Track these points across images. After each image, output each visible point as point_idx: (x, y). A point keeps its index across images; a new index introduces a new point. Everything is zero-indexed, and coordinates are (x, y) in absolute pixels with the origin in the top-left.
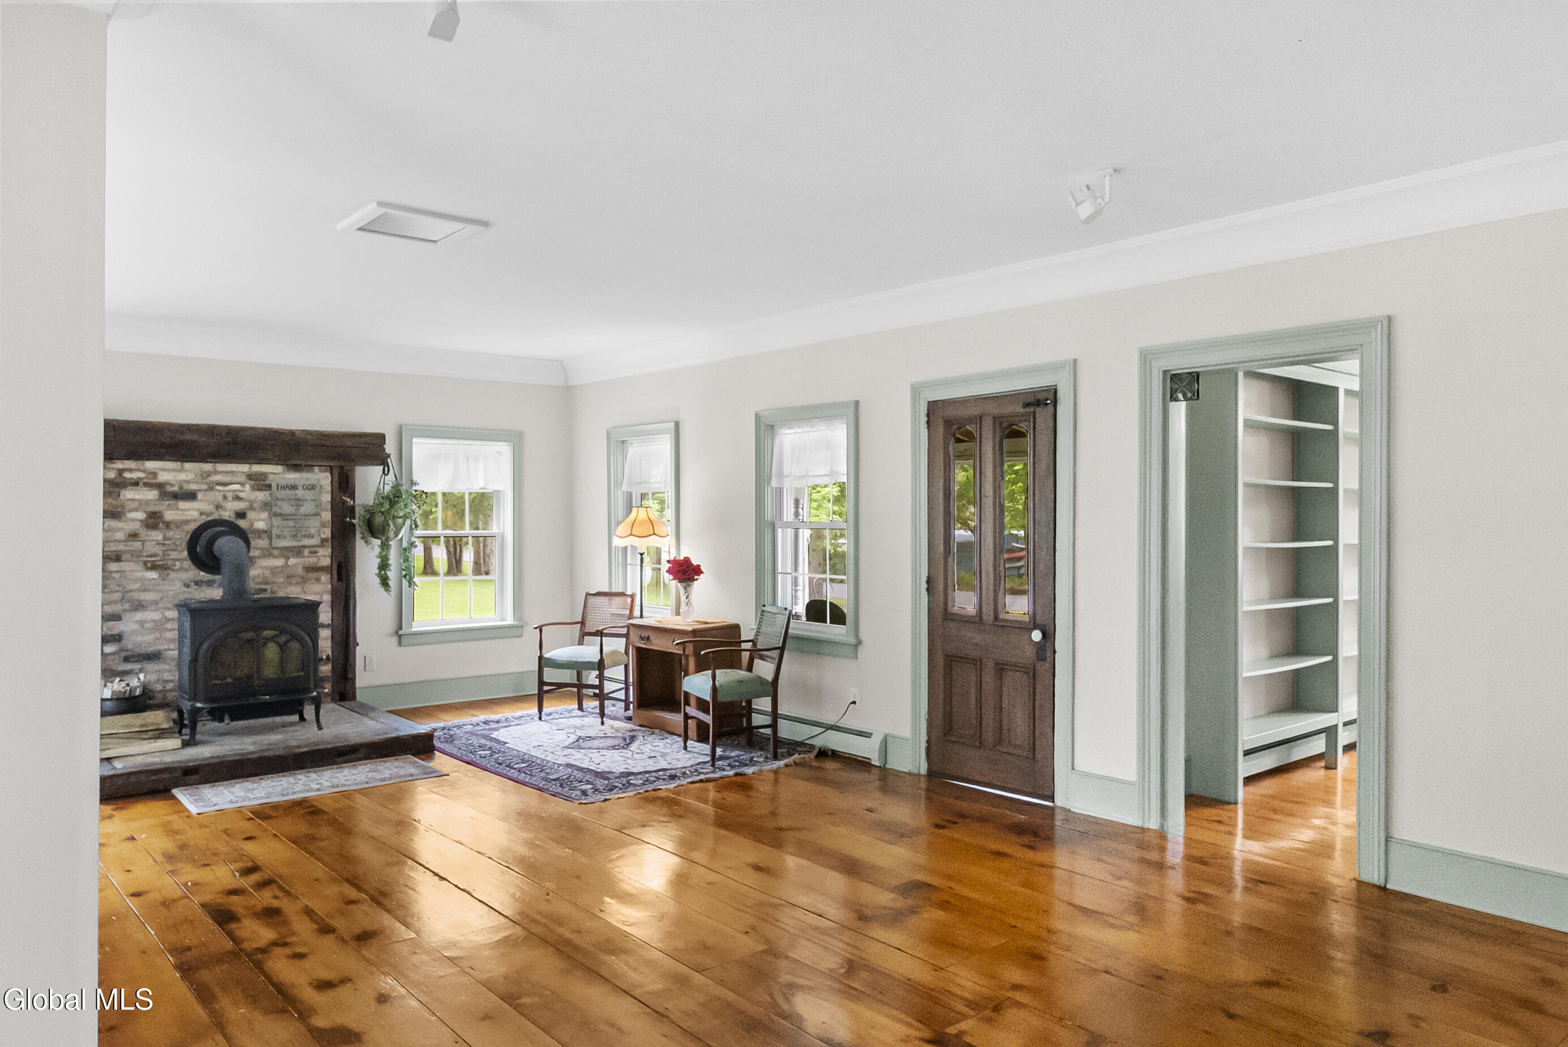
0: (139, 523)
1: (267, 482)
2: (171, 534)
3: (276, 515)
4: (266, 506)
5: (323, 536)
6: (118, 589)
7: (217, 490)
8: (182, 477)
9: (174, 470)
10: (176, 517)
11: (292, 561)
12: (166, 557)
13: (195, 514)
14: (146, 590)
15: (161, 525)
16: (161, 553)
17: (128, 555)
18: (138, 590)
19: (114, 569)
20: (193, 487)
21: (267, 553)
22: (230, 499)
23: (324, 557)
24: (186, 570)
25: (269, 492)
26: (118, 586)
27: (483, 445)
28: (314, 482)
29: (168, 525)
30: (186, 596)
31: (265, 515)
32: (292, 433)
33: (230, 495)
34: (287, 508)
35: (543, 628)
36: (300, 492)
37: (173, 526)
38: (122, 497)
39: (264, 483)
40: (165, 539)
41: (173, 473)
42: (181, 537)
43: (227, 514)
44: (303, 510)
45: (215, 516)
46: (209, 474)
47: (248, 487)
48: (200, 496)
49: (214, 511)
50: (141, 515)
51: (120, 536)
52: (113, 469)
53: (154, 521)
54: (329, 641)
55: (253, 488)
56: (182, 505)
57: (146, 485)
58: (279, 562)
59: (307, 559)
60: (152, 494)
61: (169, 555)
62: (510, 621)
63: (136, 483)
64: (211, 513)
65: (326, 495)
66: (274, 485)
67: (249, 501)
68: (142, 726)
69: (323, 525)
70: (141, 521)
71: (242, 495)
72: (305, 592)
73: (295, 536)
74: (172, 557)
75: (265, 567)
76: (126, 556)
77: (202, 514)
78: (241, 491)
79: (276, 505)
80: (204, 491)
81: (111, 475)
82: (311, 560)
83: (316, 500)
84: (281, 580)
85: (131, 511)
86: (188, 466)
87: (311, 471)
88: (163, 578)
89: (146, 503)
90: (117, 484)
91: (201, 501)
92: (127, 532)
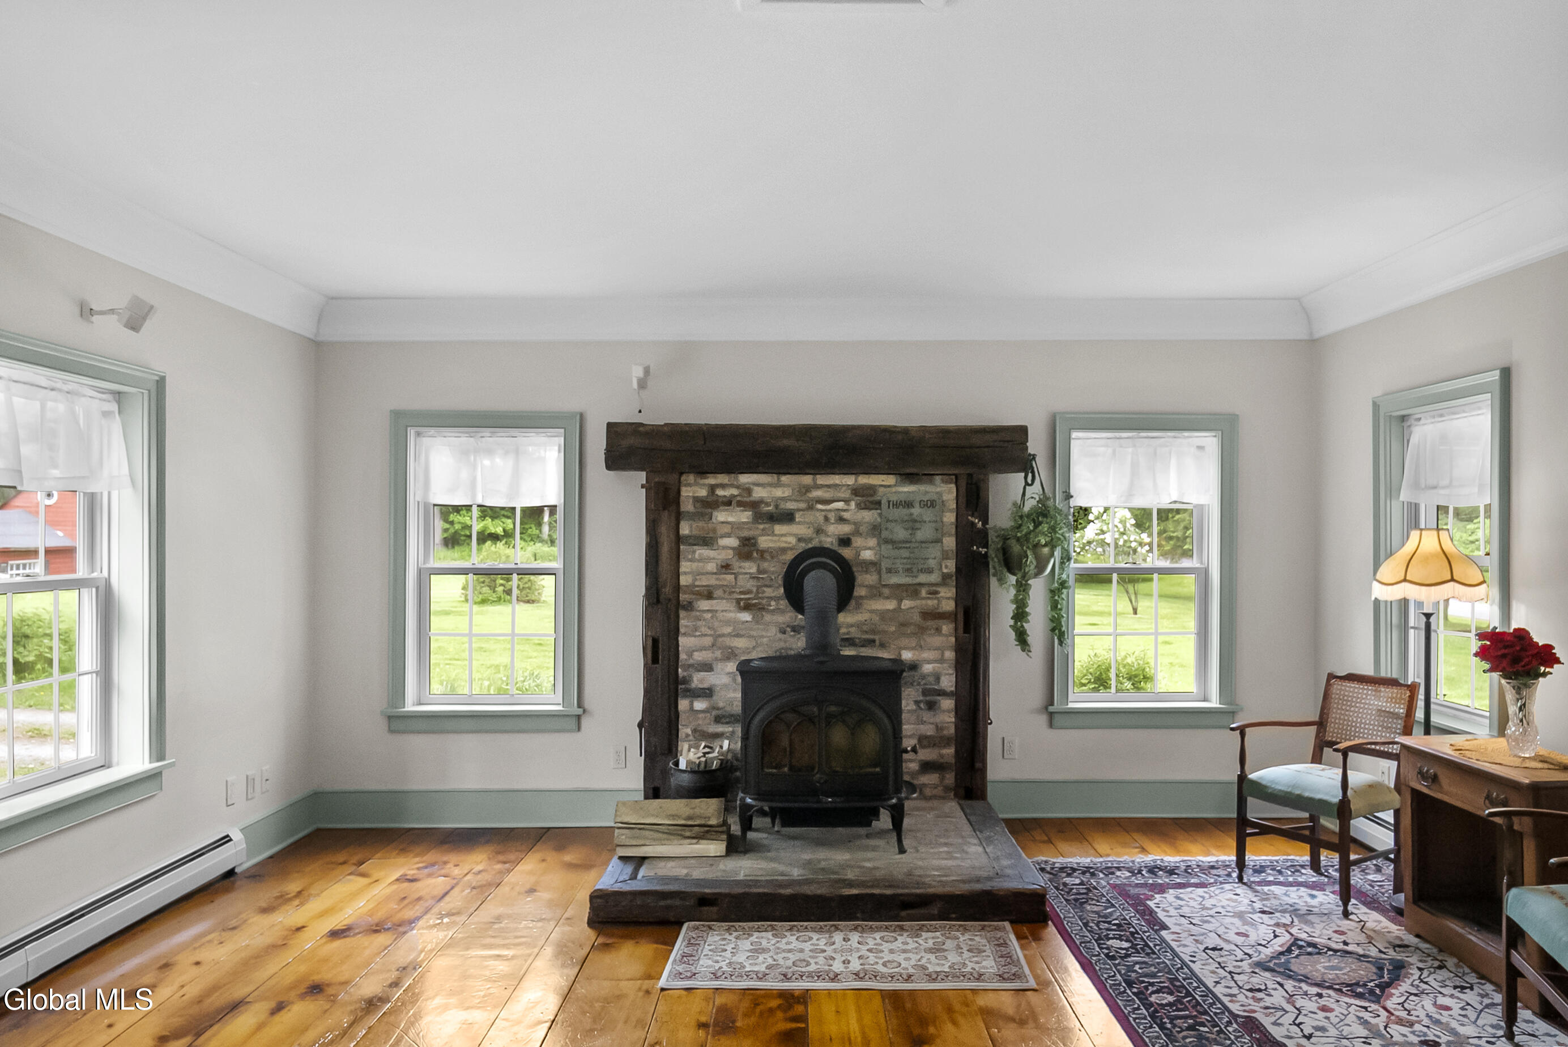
0: (731, 552)
1: (877, 498)
2: (765, 565)
3: (887, 541)
4: (875, 530)
5: (945, 571)
6: (710, 632)
7: (818, 510)
8: (779, 493)
9: (771, 485)
10: (771, 545)
11: (906, 604)
12: (760, 595)
13: (792, 540)
14: (738, 636)
15: (755, 554)
16: (754, 590)
17: (721, 590)
18: (729, 635)
19: (707, 608)
20: (791, 506)
21: (876, 593)
22: (832, 521)
23: (947, 600)
24: (782, 612)
25: (879, 511)
26: (709, 628)
27: (1175, 437)
28: (935, 497)
29: (762, 553)
30: (782, 645)
31: (872, 542)
32: (906, 431)
33: (832, 516)
34: (900, 533)
35: (1247, 730)
36: (916, 511)
37: (767, 556)
38: (714, 520)
39: (871, 499)
40: (760, 572)
41: (769, 489)
42: (776, 569)
43: (829, 540)
44: (920, 535)
45: (815, 543)
46: (808, 489)
47: (853, 504)
48: (798, 517)
49: (814, 535)
50: (733, 542)
51: (711, 567)
52: (704, 485)
53: (747, 548)
54: (953, 714)
55: (860, 507)
56: (779, 529)
57: (740, 504)
58: (891, 605)
59: (924, 602)
60: (745, 516)
61: (764, 592)
62: (1214, 703)
63: (728, 502)
64: (811, 540)
65: (948, 514)
66: (884, 502)
67: (855, 524)
68: (689, 818)
69: (945, 556)
70: (733, 549)
71: (846, 515)
72: (921, 647)
73: (909, 570)
74: (766, 595)
75: (872, 611)
76: (718, 593)
77: (800, 540)
78: (845, 510)
79: (886, 529)
80: (802, 510)
81: (703, 493)
82: (930, 602)
83: (936, 522)
84: (893, 629)
85: (722, 537)
86: (784, 479)
87: (931, 482)
88: (756, 620)
89: (736, 527)
90: (710, 504)
91: (799, 523)
92: (719, 563)
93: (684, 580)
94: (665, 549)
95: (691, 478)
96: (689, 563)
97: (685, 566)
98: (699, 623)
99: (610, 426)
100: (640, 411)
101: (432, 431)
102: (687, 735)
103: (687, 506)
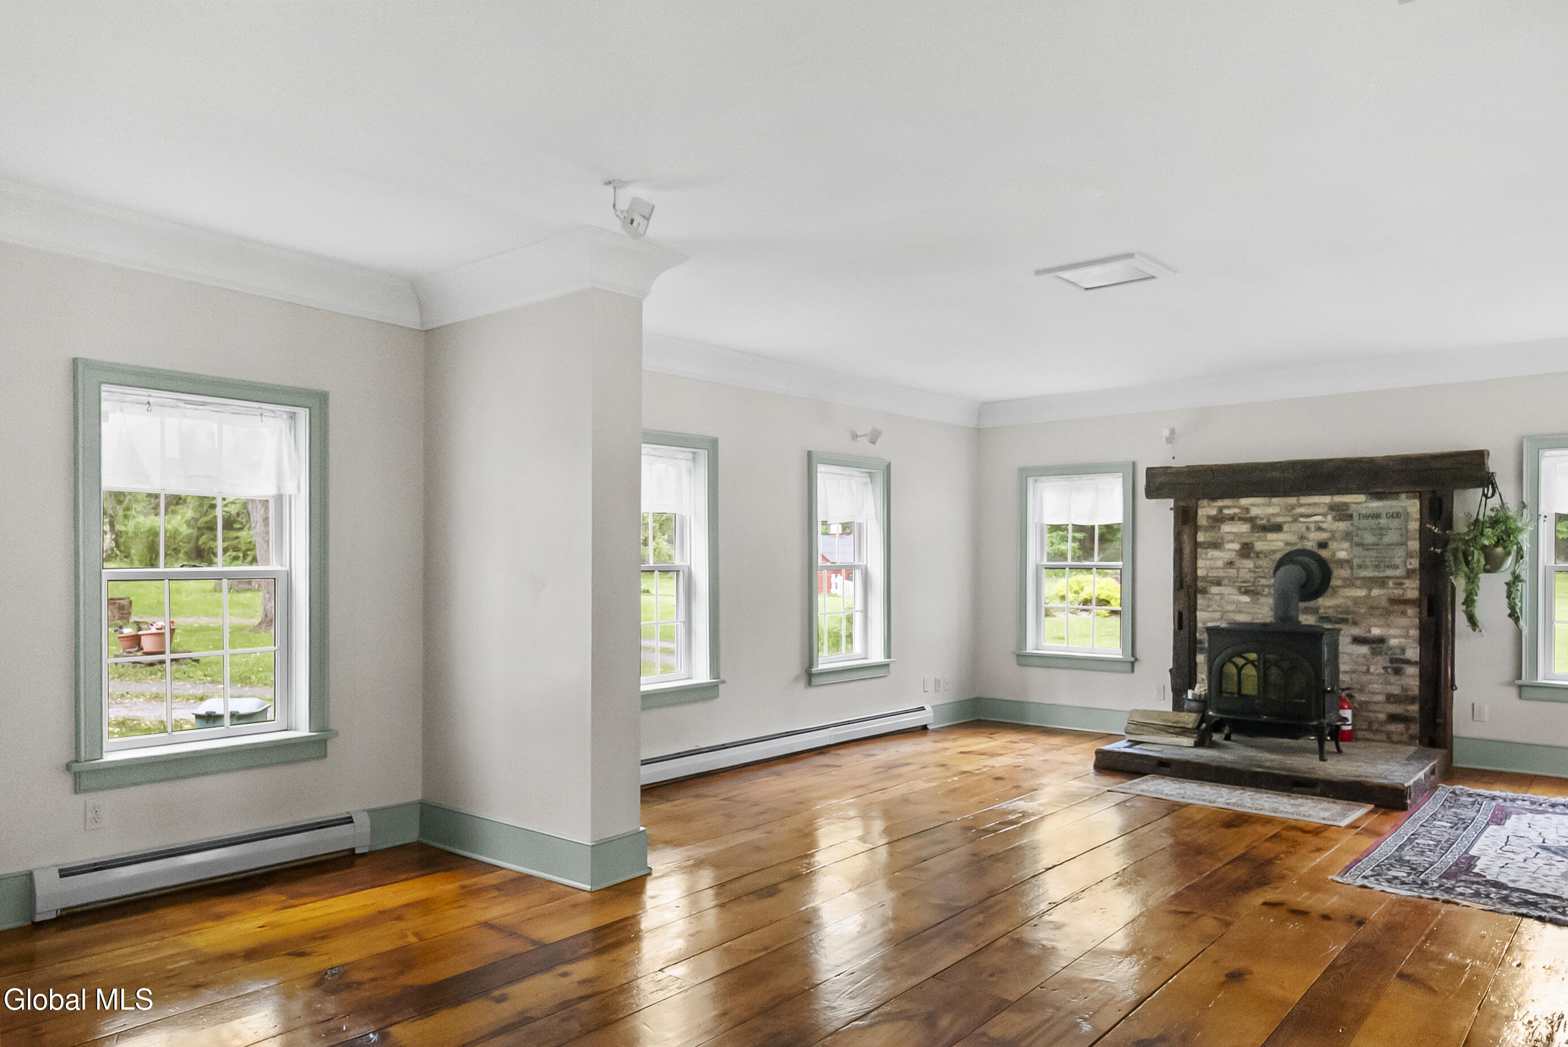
0: (1234, 553)
1: (1350, 512)
2: (1260, 562)
3: (1358, 544)
4: (1348, 536)
5: (1409, 567)
6: (1218, 609)
7: (1301, 522)
8: (1270, 510)
9: (1264, 505)
10: (1265, 548)
11: (1375, 592)
12: (1256, 584)
13: (1281, 544)
14: (1239, 612)
15: (1252, 555)
16: (1252, 580)
18: (1233, 611)
19: (1217, 592)
20: (1279, 520)
21: (1349, 583)
22: (1313, 530)
23: (1412, 589)
25: (1351, 522)
26: (1219, 606)
28: (1401, 510)
29: (1258, 555)
31: (1346, 545)
32: (1371, 461)
33: (1312, 526)
34: (1369, 539)
36: (1383, 521)
37: (1261, 555)
38: (1221, 531)
39: (1344, 513)
40: (1256, 567)
41: (1262, 508)
42: (1268, 565)
43: (1310, 544)
44: (1386, 540)
45: (1299, 547)
46: (1293, 507)
47: (1329, 518)
48: (1286, 528)
49: (1298, 541)
50: (1236, 546)
51: (1220, 563)
52: (1215, 506)
53: (1246, 550)
54: (1418, 679)
55: (1335, 519)
56: (1271, 536)
57: (1240, 519)
58: (1361, 593)
59: (1391, 591)
60: (1245, 528)
61: (1259, 581)
63: (1232, 518)
64: (1295, 544)
65: (1412, 523)
66: (1355, 514)
67: (1331, 531)
68: (1176, 722)
69: (1409, 555)
70: (1236, 551)
71: (1324, 526)
72: (1389, 625)
73: (1378, 566)
74: (1261, 583)
75: (1347, 597)
76: (1226, 581)
77: (1287, 544)
78: (1323, 522)
79: (1357, 535)
80: (1289, 523)
81: (1213, 512)
82: (1396, 591)
83: (1401, 529)
84: (1363, 611)
85: (1228, 542)
86: (1274, 500)
87: (1397, 498)
88: (1253, 602)
89: (1238, 535)
90: (1218, 520)
91: (1287, 532)
92: (1226, 560)
93: (1200, 573)
94: (1187, 550)
95: (1205, 502)
96: (1204, 561)
97: (1200, 563)
98: (1211, 603)
99: (1148, 469)
100: (1174, 458)
101: (1043, 478)
102: (1203, 680)
103: (1202, 521)
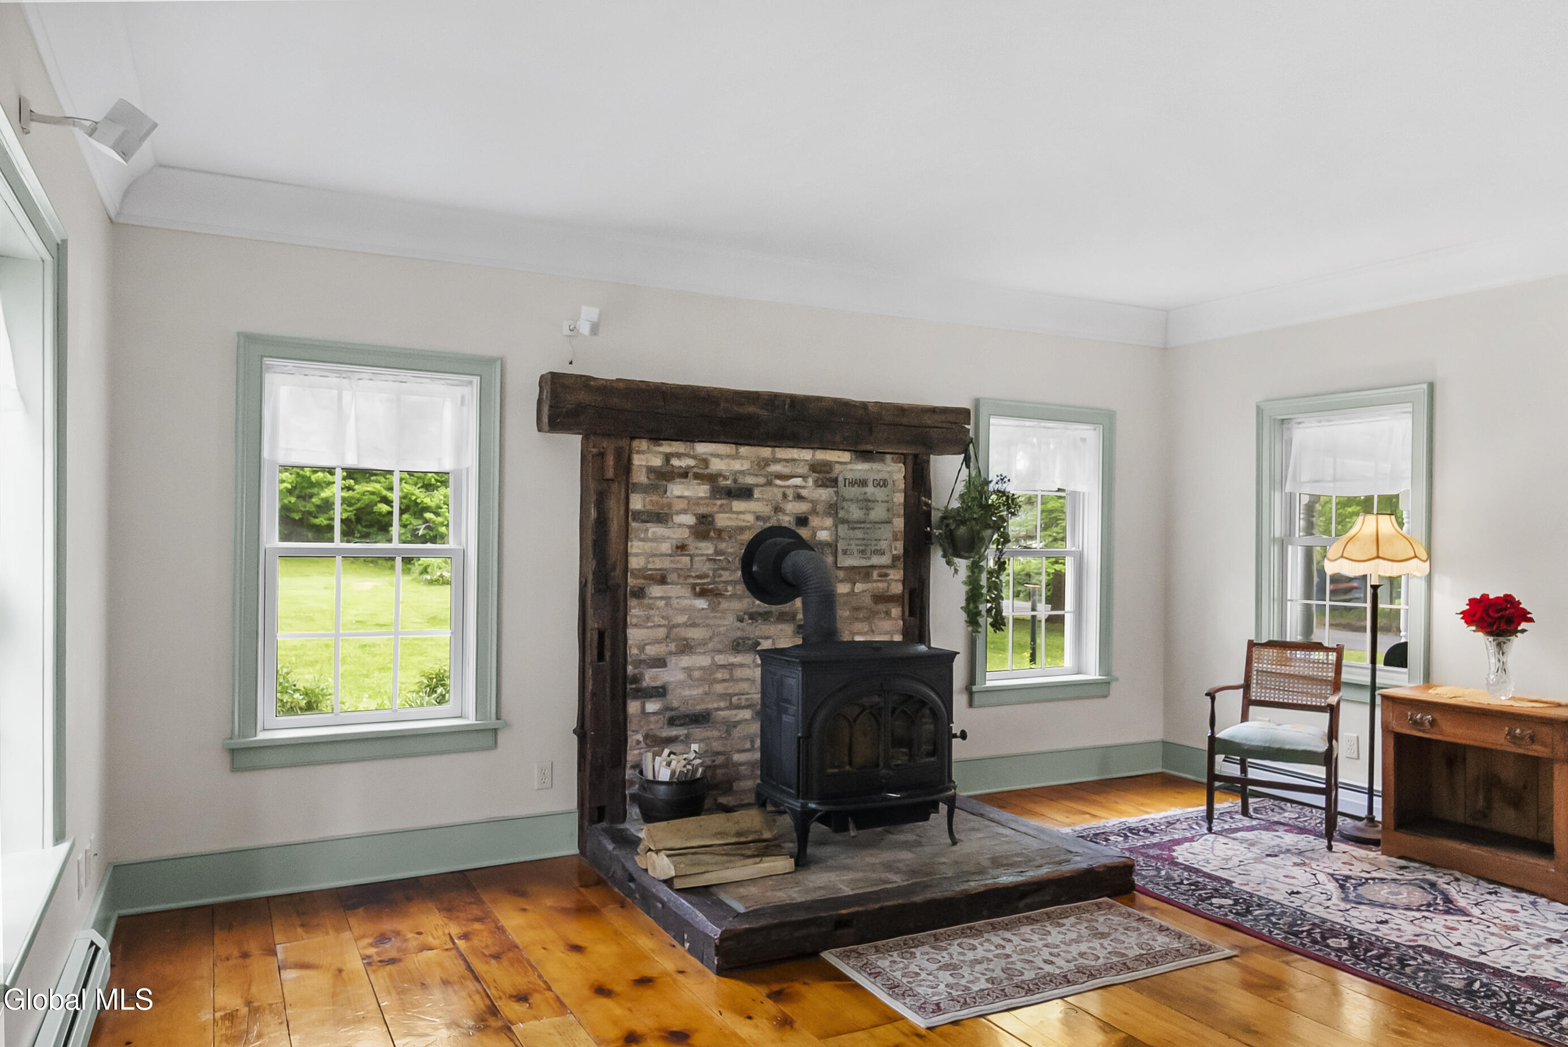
0: (687, 531)
1: (833, 475)
2: (723, 546)
3: (844, 521)
4: (833, 509)
5: (895, 552)
6: (663, 622)
7: (776, 485)
8: (737, 465)
9: (728, 456)
10: (729, 523)
11: (859, 587)
12: (717, 579)
13: (750, 518)
14: (694, 625)
15: (712, 534)
16: (711, 574)
17: (675, 575)
18: (685, 625)
19: (659, 595)
20: (750, 480)
22: (790, 498)
23: (895, 582)
24: (740, 598)
25: (835, 489)
26: (662, 617)
27: (1066, 429)
28: (886, 476)
29: (720, 532)
30: (739, 634)
31: (829, 522)
32: (864, 405)
33: (790, 492)
34: (855, 513)
36: (870, 489)
37: (725, 536)
38: (668, 494)
39: (828, 476)
40: (718, 552)
41: (726, 461)
42: (734, 549)
43: (787, 518)
44: (872, 515)
45: (773, 522)
46: (767, 462)
47: (810, 481)
48: (757, 493)
49: (773, 514)
50: (689, 519)
51: (666, 547)
52: (658, 453)
53: (704, 527)
55: (817, 484)
56: (738, 505)
57: (697, 476)
58: (845, 588)
59: (875, 585)
60: (702, 490)
61: (720, 576)
62: (1092, 673)
63: (684, 474)
64: (769, 518)
65: (897, 495)
66: (841, 479)
67: (812, 502)
68: (739, 834)
69: (895, 537)
70: (690, 527)
71: (804, 492)
72: (873, 631)
73: (863, 552)
74: (723, 579)
76: (672, 577)
77: (758, 518)
78: (803, 487)
79: (842, 508)
80: (761, 486)
81: (657, 462)
82: (881, 585)
83: (888, 502)
84: (847, 613)
85: (678, 513)
86: (744, 450)
87: (883, 461)
88: (713, 608)
89: (696, 501)
90: (664, 475)
91: (758, 500)
92: (674, 543)
93: (635, 563)
94: (615, 526)
95: (643, 444)
96: (641, 543)
97: (635, 547)
98: (652, 612)
99: (546, 376)
100: (571, 363)
102: (638, 742)
103: (640, 477)
